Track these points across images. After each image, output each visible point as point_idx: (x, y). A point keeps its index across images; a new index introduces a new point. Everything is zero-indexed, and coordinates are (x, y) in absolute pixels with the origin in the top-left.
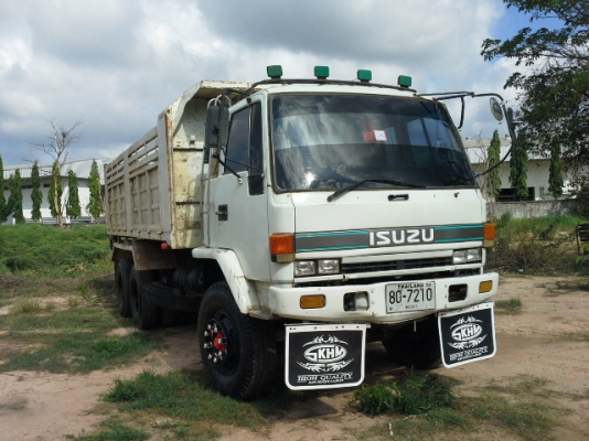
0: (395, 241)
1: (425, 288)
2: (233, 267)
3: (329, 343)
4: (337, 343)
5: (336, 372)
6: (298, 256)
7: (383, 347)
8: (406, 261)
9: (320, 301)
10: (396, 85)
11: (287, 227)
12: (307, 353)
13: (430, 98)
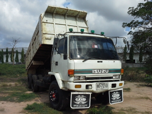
0: (99, 72)
1: (106, 84)
2: (58, 77)
3: (82, 97)
4: (84, 97)
5: (83, 104)
6: (75, 75)
7: (95, 99)
8: (101, 77)
9: (80, 86)
10: (100, 34)
11: (72, 68)
12: (76, 99)
13: (109, 38)
